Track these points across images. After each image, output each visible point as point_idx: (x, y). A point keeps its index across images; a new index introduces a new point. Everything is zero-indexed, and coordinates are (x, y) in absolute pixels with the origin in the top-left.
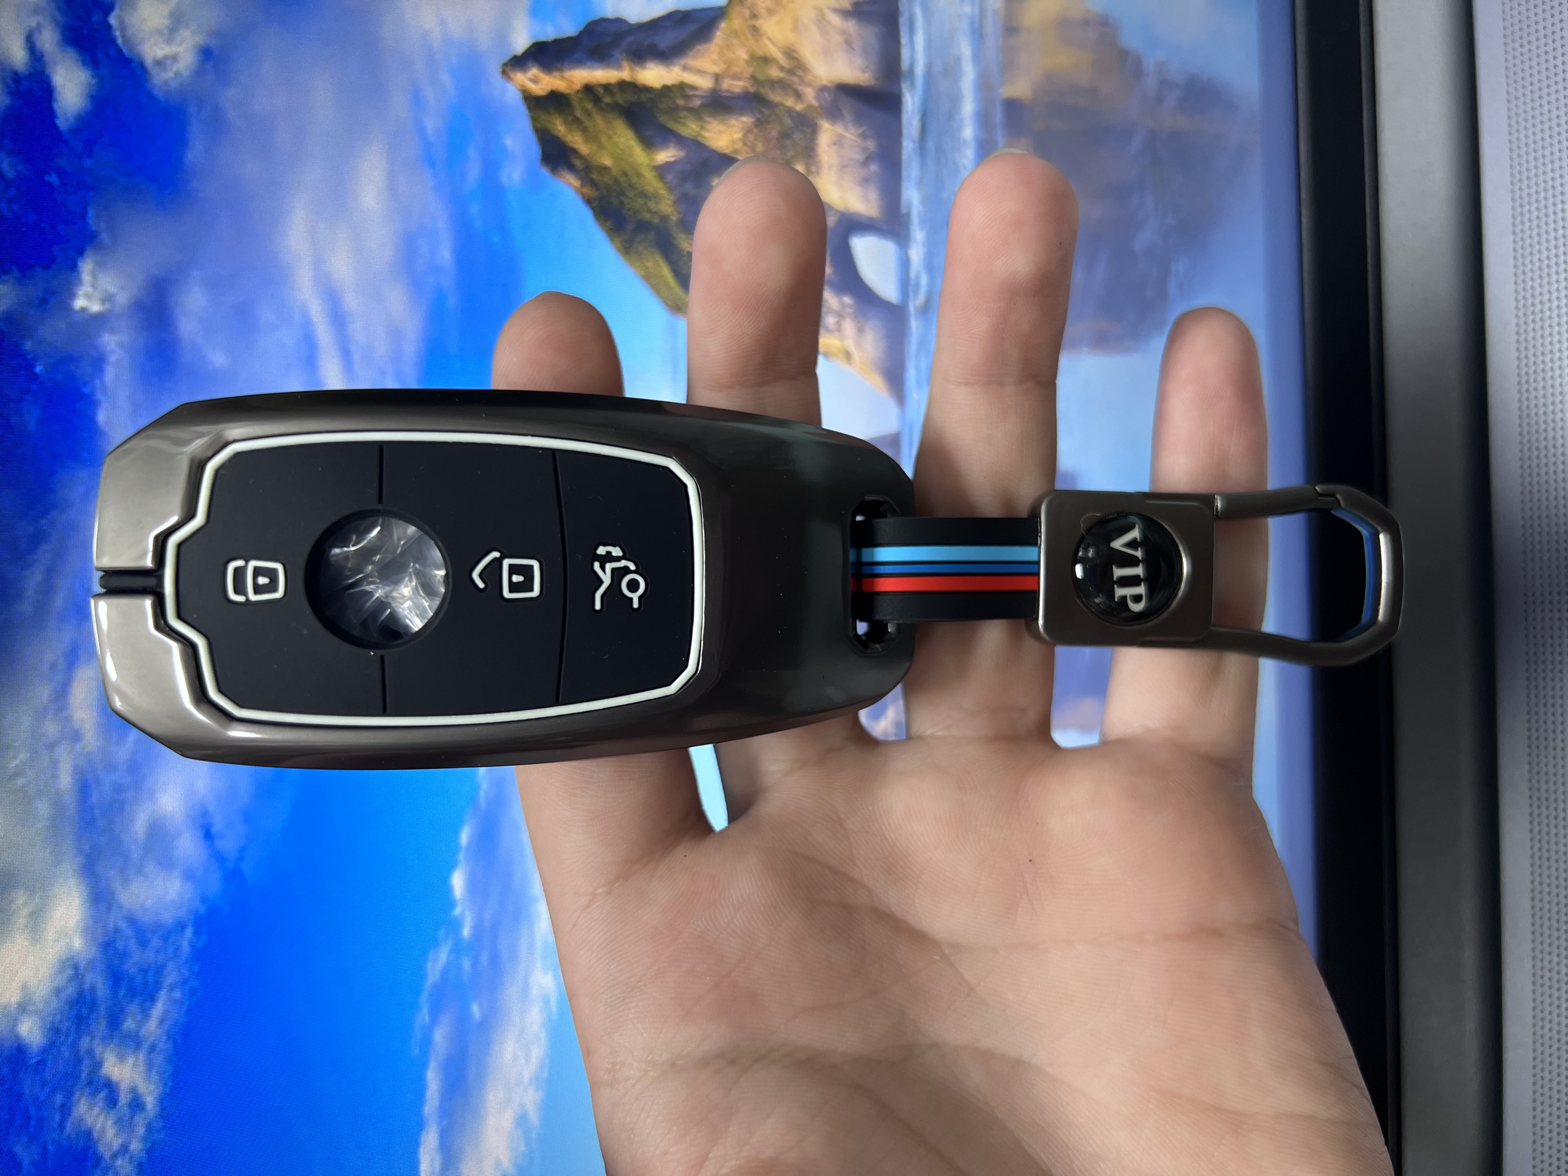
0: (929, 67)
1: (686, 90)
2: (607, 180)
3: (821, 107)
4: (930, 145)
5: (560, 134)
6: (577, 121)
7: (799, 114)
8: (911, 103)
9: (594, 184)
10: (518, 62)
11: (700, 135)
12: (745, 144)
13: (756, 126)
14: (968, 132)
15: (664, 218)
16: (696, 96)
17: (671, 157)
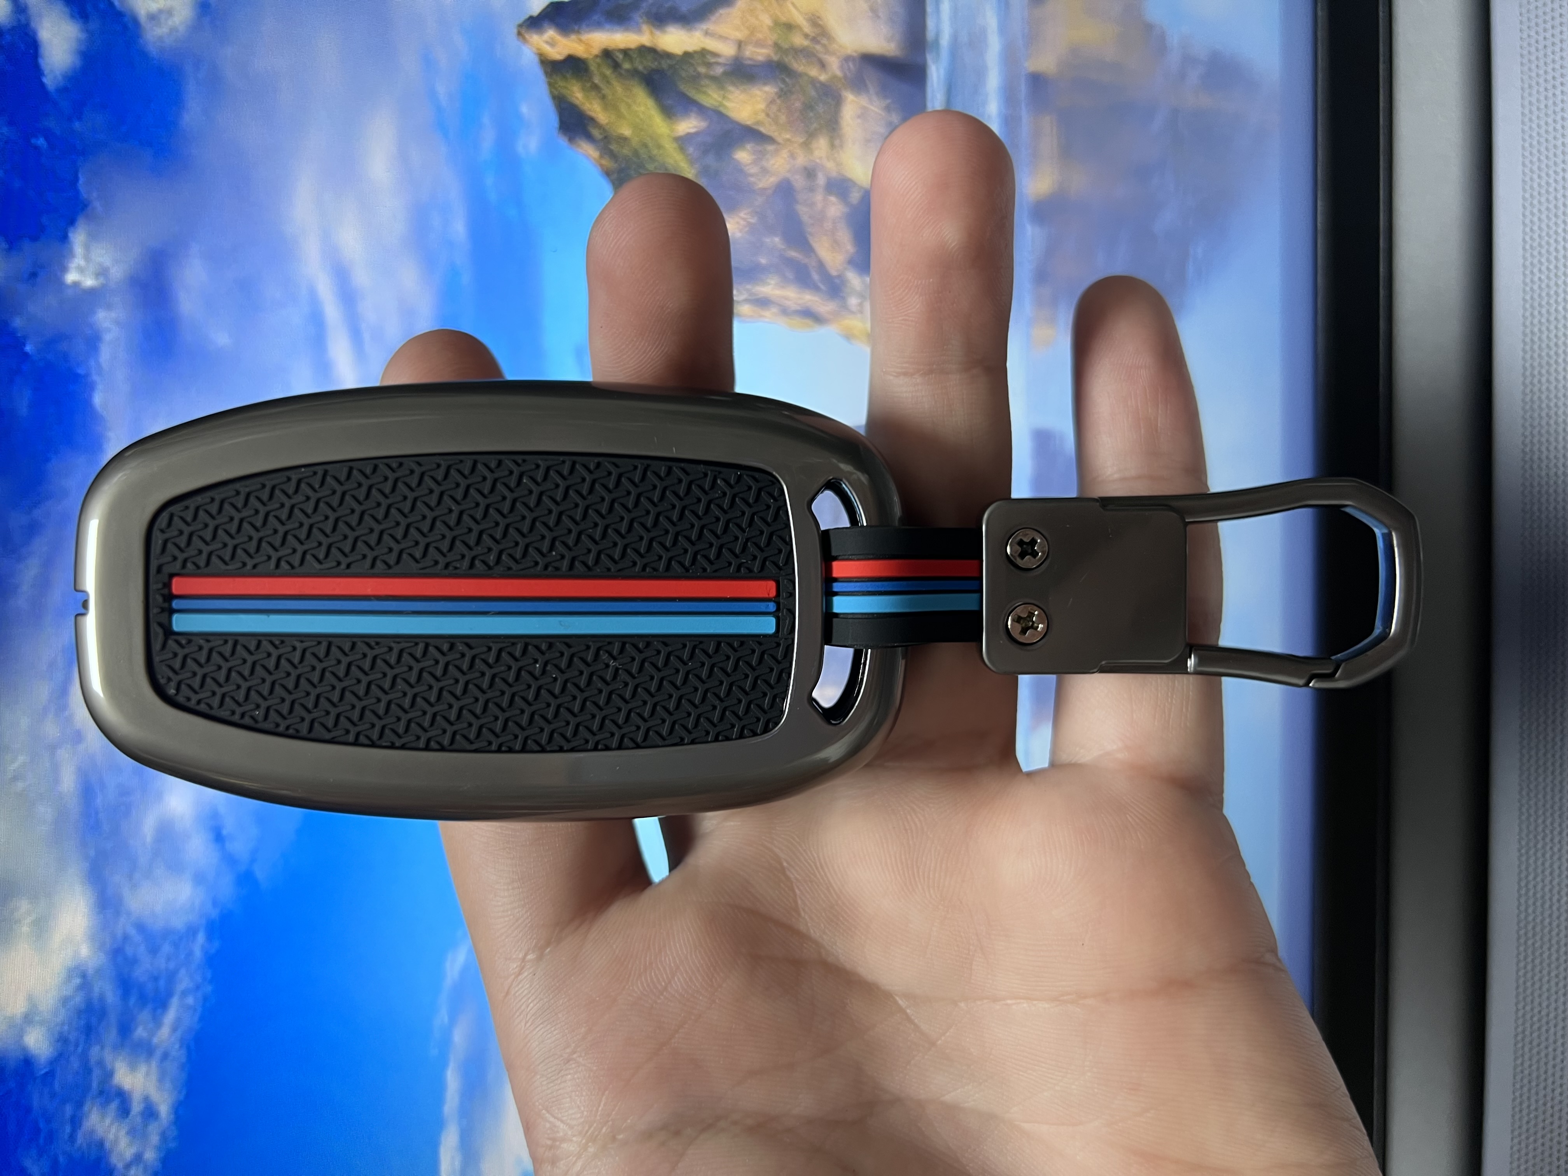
0: (955, 38)
1: (708, 57)
2: (626, 151)
3: (845, 77)
5: (577, 102)
6: (596, 88)
7: (823, 84)
8: (936, 74)
9: (613, 155)
10: (534, 23)
11: (721, 105)
12: (768, 115)
13: (780, 97)
14: (993, 107)
16: (718, 64)
17: (692, 128)
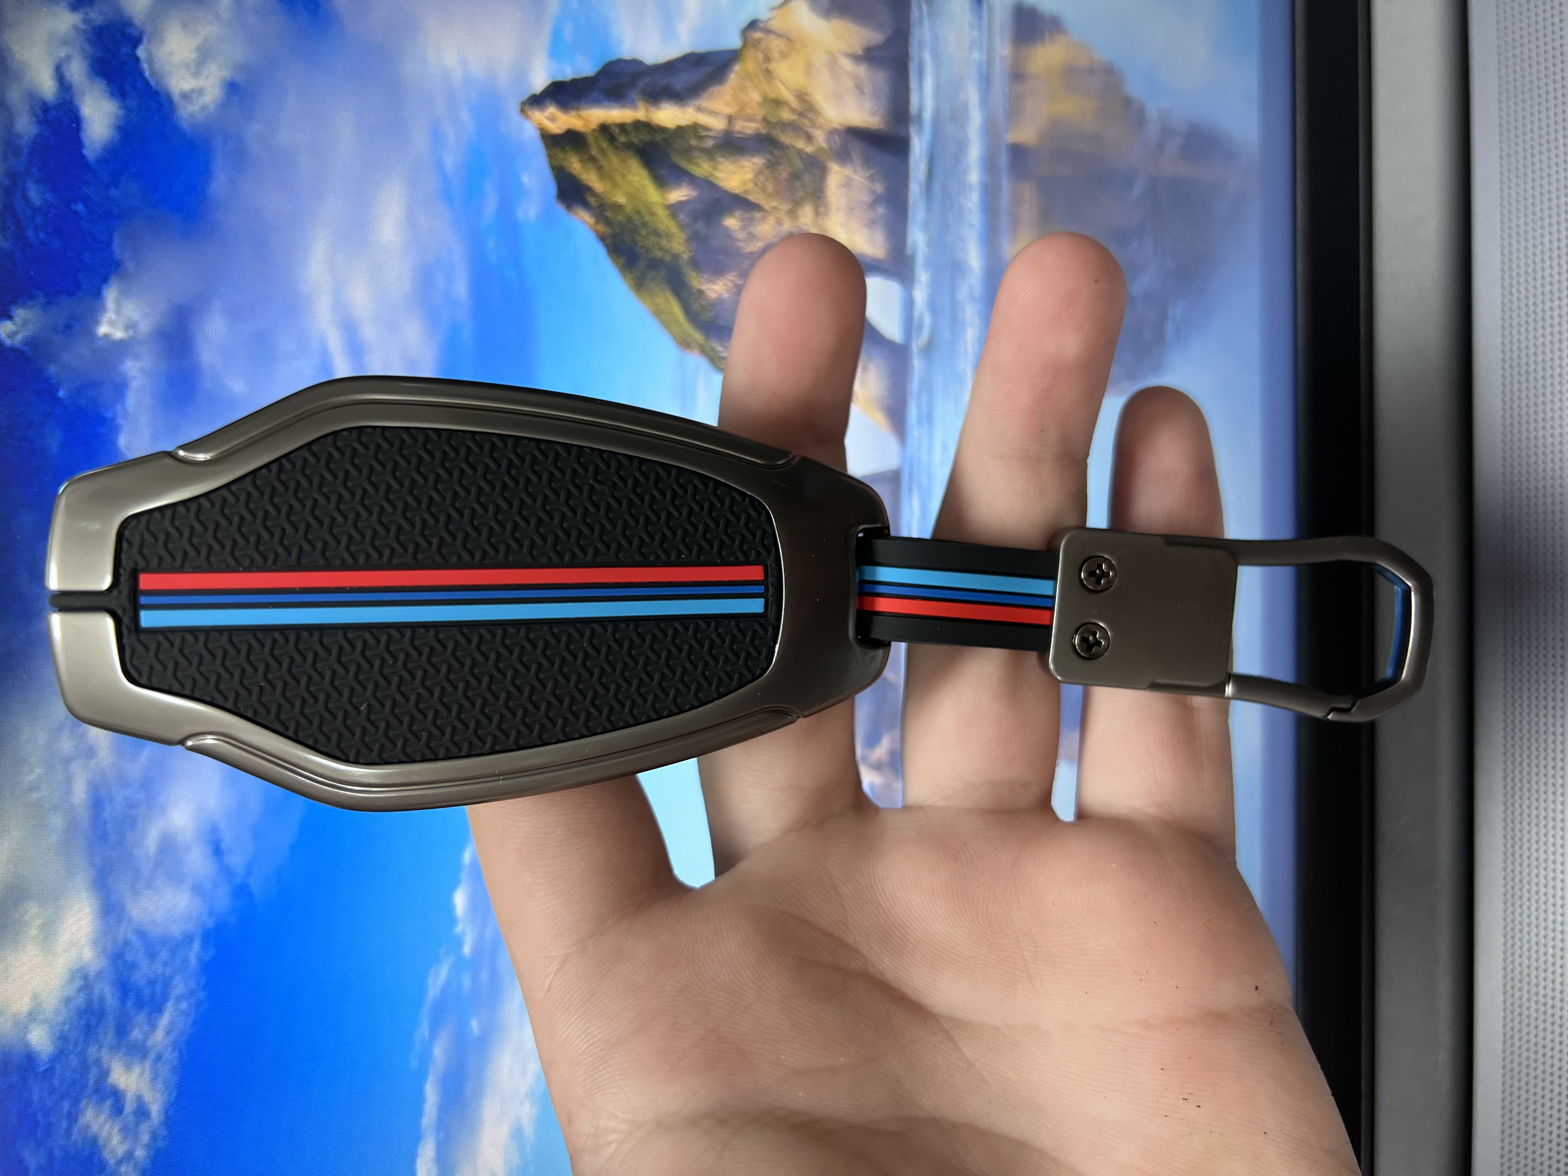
0: (937, 112)
1: (700, 131)
2: (620, 217)
3: (831, 149)
4: (937, 188)
5: (575, 172)
6: (593, 159)
7: (809, 156)
8: (918, 146)
9: (608, 222)
10: (536, 101)
11: (712, 175)
12: (756, 184)
13: (768, 167)
14: (974, 176)
15: (676, 256)
16: (708, 136)
17: (683, 196)
